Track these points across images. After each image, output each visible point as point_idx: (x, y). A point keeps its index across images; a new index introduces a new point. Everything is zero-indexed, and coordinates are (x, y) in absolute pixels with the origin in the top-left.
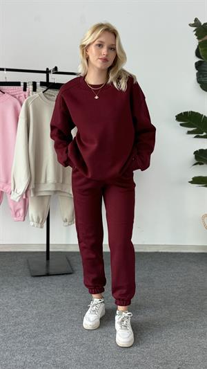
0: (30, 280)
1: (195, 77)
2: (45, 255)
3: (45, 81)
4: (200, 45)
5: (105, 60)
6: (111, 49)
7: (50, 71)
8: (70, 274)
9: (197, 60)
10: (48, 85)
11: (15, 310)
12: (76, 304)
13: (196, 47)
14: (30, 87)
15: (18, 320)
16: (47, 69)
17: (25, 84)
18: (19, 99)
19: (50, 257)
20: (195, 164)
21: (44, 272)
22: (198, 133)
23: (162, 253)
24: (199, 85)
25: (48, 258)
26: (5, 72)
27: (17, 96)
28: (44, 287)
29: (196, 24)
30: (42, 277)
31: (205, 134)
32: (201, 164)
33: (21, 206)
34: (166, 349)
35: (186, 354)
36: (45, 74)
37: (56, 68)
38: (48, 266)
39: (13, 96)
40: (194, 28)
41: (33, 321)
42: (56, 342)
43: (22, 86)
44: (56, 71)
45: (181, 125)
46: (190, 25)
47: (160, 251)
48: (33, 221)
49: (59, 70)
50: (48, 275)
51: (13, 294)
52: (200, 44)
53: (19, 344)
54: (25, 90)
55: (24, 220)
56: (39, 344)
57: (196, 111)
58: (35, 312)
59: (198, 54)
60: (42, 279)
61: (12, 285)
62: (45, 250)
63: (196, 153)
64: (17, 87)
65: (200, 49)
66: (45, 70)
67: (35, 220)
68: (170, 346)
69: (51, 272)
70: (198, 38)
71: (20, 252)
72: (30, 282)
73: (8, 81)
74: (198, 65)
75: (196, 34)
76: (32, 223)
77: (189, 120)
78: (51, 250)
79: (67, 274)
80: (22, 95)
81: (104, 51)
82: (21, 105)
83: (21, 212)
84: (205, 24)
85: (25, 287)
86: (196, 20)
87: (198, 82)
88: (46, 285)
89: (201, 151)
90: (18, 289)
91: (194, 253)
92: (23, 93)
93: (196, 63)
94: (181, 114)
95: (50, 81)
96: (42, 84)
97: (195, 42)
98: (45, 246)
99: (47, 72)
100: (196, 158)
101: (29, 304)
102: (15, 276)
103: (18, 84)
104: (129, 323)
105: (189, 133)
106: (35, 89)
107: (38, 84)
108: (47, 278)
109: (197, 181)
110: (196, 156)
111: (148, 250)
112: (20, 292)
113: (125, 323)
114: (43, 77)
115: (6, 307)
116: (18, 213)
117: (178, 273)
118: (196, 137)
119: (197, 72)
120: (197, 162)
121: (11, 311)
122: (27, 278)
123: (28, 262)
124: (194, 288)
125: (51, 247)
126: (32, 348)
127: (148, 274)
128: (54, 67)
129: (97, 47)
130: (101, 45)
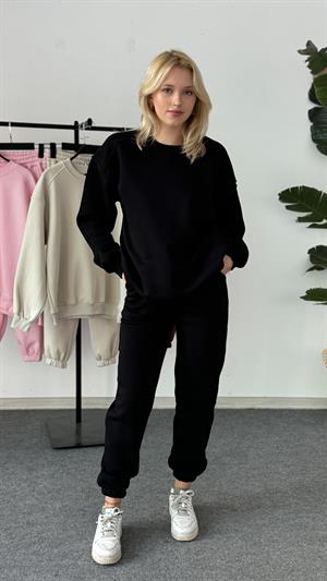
0: (51, 455)
1: (308, 133)
2: (74, 414)
3: (73, 142)
4: (316, 83)
5: (178, 113)
6: (187, 92)
7: (81, 126)
9: (312, 106)
10: (77, 148)
11: (27, 502)
13: (309, 87)
14: (47, 152)
15: (32, 518)
16: (76, 122)
17: (42, 147)
18: (31, 170)
19: (83, 418)
20: (311, 269)
21: (72, 442)
22: (314, 221)
24: (315, 145)
25: (79, 420)
26: (10, 128)
27: (29, 165)
28: (74, 465)
29: (310, 49)
30: (69, 451)
31: (325, 221)
32: (319, 269)
33: (34, 337)
34: (268, 563)
35: (299, 570)
36: (72, 131)
37: (90, 121)
38: (78, 432)
39: (22, 165)
40: (306, 57)
41: (55, 520)
43: (37, 150)
44: (89, 125)
45: (287, 207)
46: (299, 52)
47: (257, 407)
48: (50, 357)
49: (95, 124)
50: (78, 446)
51: (25, 477)
52: (316, 81)
53: (34, 557)
54: (41, 155)
55: (41, 359)
56: (65, 556)
57: (311, 187)
58: (58, 505)
59: (312, 97)
60: (70, 453)
61: (22, 463)
62: (75, 407)
63: (311, 251)
64: (28, 151)
65: (316, 89)
66: (72, 124)
67: (53, 355)
68: (274, 557)
69: (84, 441)
70: (313, 73)
71: (33, 411)
72: (50, 459)
73: (14, 142)
74: (313, 115)
75: (309, 67)
76: (48, 361)
77: (302, 201)
78: (83, 407)
80: (38, 163)
81: (175, 98)
82: (36, 180)
83: (36, 346)
84: (323, 50)
85: (43, 466)
86: (309, 43)
87: (314, 140)
88: (76, 463)
89: (320, 248)
90: (30, 470)
91: (311, 410)
92: (38, 161)
93: (310, 111)
94: (288, 190)
95: (81, 142)
96: (66, 146)
97: (307, 79)
98: (75, 401)
99: (76, 127)
100: (312, 259)
101: (49, 493)
102: (27, 448)
103: (30, 146)
104: (190, 505)
105: (300, 220)
106: (53, 155)
107: (59, 146)
108: (77, 450)
109: (315, 295)
110: (311, 256)
111: (238, 406)
112: (35, 473)
113: (183, 505)
114: (69, 136)
115: (14, 496)
116: (31, 351)
117: (285, 441)
118: (310, 227)
119: (311, 124)
120: (312, 265)
121: (20, 504)
122: (46, 451)
123: (47, 426)
124: (311, 465)
125: (83, 402)
126: (54, 563)
127: (238, 443)
128: (86, 120)
129: (163, 93)
130: (169, 90)
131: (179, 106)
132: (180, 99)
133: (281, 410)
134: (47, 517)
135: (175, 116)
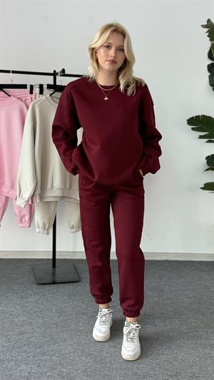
0: (36, 288)
2: (51, 262)
3: (52, 83)
4: (213, 47)
5: (113, 62)
6: (120, 50)
7: (57, 74)
8: (77, 282)
9: (210, 62)
10: (55, 87)
11: (20, 319)
12: (83, 313)
13: (209, 49)
14: (37, 90)
15: (23, 329)
16: (55, 71)
17: (32, 87)
18: (25, 102)
19: (57, 265)
20: (208, 170)
21: (50, 279)
23: (172, 261)
24: (211, 88)
25: (54, 266)
26: (11, 74)
27: (23, 99)
28: (50, 295)
29: (209, 25)
30: (47, 286)
32: (213, 169)
33: (26, 212)
34: (176, 360)
36: (52, 77)
37: (63, 70)
38: (54, 274)
39: (19, 98)
40: (207, 30)
42: (63, 352)
43: (29, 89)
44: (63, 73)
45: (193, 129)
46: (202, 26)
47: (170, 259)
48: (39, 227)
49: (66, 73)
50: (54, 283)
51: (19, 302)
52: (212, 45)
53: (24, 354)
54: (31, 92)
55: (30, 226)
56: (44, 354)
58: (41, 321)
59: (210, 56)
61: (17, 293)
62: (51, 257)
63: (207, 158)
64: (23, 90)
65: (213, 51)
66: (52, 72)
67: (41, 226)
68: (180, 357)
69: (58, 280)
70: (211, 40)
71: (25, 259)
72: (35, 291)
73: (14, 83)
74: (210, 68)
75: (208, 36)
76: (38, 230)
78: (57, 257)
79: (73, 282)
80: (29, 98)
81: (112, 52)
82: (28, 108)
83: (27, 218)
85: (31, 295)
86: (209, 21)
87: (211, 85)
88: (52, 294)
90: (22, 297)
92: (29, 96)
93: (208, 66)
94: (193, 118)
95: (57, 84)
96: (49, 87)
97: (207, 44)
98: (52, 253)
99: (54, 74)
100: (208, 163)
101: (34, 313)
102: (20, 284)
103: (24, 86)
104: (137, 335)
105: (201, 137)
106: (41, 92)
107: (45, 87)
108: (53, 286)
109: (211, 187)
110: (207, 161)
111: (158, 258)
112: (25, 300)
113: (132, 335)
114: (50, 80)
115: (11, 315)
116: (23, 220)
117: (189, 282)
118: (208, 142)
119: (209, 74)
120: (208, 167)
121: (16, 320)
122: (33, 286)
123: (33, 269)
124: (205, 297)
125: (57, 254)
126: (37, 358)
127: (158, 282)
128: (61, 69)
129: (105, 48)
130: (108, 47)
131: (115, 57)
132: (116, 53)
133: (187, 262)
134: (33, 329)
135: (111, 64)
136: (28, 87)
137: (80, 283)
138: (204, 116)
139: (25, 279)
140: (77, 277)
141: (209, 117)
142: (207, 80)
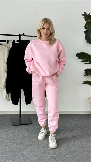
0: (12, 127)
2: (19, 116)
3: (19, 39)
7: (21, 35)
8: (30, 124)
9: (85, 30)
11: (6, 140)
12: (33, 138)
13: (85, 25)
15: (7, 145)
16: (20, 34)
21: (18, 123)
22: (86, 62)
23: (71, 114)
24: (86, 41)
29: (85, 14)
31: (89, 62)
32: (87, 75)
35: (82, 159)
36: (19, 37)
37: (24, 34)
38: (20, 121)
40: (84, 16)
41: (14, 145)
42: (24, 154)
44: (24, 35)
45: (79, 58)
46: (82, 15)
47: (70, 114)
49: (25, 35)
50: (20, 125)
51: (5, 133)
52: (86, 23)
53: (8, 156)
56: (16, 155)
57: (85, 52)
58: (15, 141)
59: (86, 27)
60: (18, 126)
61: (4, 129)
62: (19, 114)
63: (85, 70)
65: (87, 25)
66: (19, 35)
68: (75, 156)
69: (22, 123)
70: (86, 21)
71: (8, 115)
75: (84, 19)
77: (83, 56)
78: (22, 114)
79: (29, 124)
84: (88, 14)
85: (10, 130)
86: (85, 12)
87: (86, 39)
88: (20, 129)
91: (85, 114)
93: (85, 31)
94: (79, 53)
95: (21, 40)
97: (84, 22)
98: (19, 112)
99: (20, 35)
101: (12, 138)
102: (6, 125)
104: (55, 139)
105: (82, 62)
109: (86, 82)
110: (85, 72)
112: (8, 132)
113: (53, 139)
114: (18, 38)
117: (78, 123)
118: (85, 63)
119: (85, 35)
120: (85, 74)
122: (11, 126)
123: (11, 119)
125: (22, 112)
126: (13, 157)
127: (65, 124)
128: (23, 33)
132: (47, 31)
133: (77, 115)
134: (11, 145)
136: (7, 41)
137: (31, 125)
138: (83, 52)
139: (8, 123)
140: (30, 122)
141: (86, 53)
142: (84, 37)
